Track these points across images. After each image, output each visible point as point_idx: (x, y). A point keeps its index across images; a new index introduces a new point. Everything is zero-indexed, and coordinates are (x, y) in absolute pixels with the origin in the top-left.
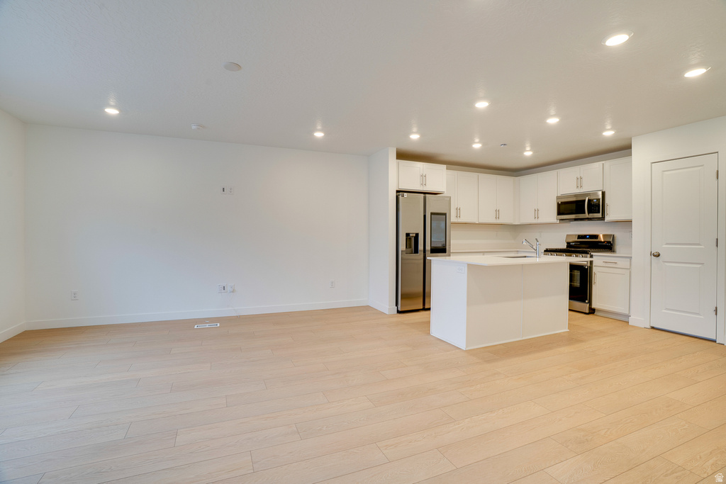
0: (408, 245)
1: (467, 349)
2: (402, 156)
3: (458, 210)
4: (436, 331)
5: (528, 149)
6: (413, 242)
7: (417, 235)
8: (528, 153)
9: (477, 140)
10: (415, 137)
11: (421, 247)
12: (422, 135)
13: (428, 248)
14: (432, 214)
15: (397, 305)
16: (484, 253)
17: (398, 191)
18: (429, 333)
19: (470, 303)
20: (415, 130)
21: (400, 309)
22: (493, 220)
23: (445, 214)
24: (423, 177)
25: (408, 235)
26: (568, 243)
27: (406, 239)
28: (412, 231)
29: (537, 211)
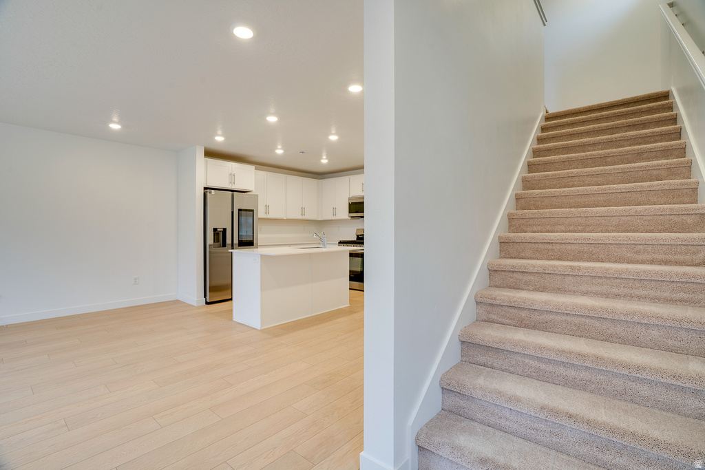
0: (216, 239)
1: (263, 328)
2: (209, 154)
3: (267, 207)
4: (237, 317)
5: (324, 157)
6: (220, 236)
7: (225, 230)
8: (324, 161)
9: (279, 147)
10: (220, 138)
11: (229, 241)
12: (226, 138)
13: (236, 241)
14: (240, 210)
15: (205, 296)
16: (290, 245)
17: (205, 188)
18: (231, 319)
19: (263, 288)
20: (220, 132)
21: (208, 301)
22: (300, 217)
23: (253, 211)
24: (232, 176)
25: (215, 230)
26: (358, 236)
27: (214, 234)
28: (220, 226)
29: (335, 209)
